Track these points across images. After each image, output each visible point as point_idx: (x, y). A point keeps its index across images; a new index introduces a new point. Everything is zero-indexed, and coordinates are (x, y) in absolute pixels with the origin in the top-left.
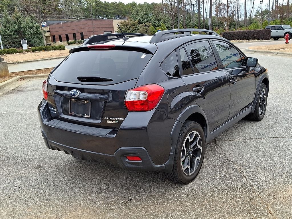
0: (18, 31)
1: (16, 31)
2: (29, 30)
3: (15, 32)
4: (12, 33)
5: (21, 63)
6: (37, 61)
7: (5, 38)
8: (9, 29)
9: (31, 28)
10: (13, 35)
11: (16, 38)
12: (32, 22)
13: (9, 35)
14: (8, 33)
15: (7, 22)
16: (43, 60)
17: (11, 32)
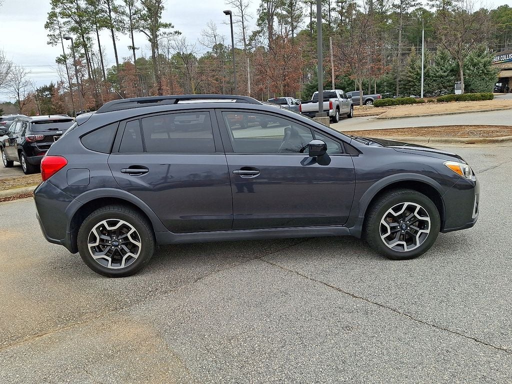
0: (456, 71)
1: (452, 71)
2: (472, 68)
3: (450, 71)
4: (446, 74)
5: (394, 118)
6: (418, 116)
7: (434, 81)
8: (443, 68)
9: (474, 65)
10: (447, 76)
11: (449, 81)
12: (479, 56)
13: (441, 77)
14: (441, 73)
15: (442, 58)
16: (427, 116)
17: (445, 72)
